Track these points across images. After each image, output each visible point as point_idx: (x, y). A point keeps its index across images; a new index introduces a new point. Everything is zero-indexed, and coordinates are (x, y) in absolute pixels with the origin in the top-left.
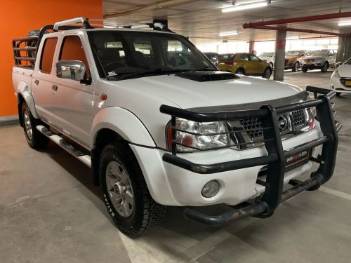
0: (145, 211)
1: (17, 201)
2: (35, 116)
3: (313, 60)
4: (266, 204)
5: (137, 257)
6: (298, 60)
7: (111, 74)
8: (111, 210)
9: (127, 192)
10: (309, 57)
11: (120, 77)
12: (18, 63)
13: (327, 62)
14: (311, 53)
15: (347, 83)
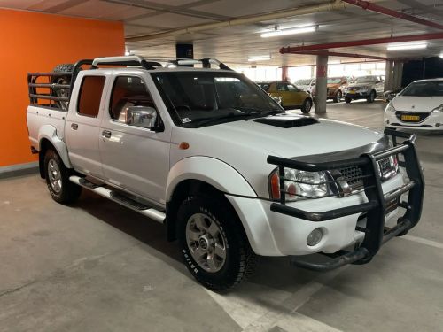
0: (242, 264)
1: (76, 264)
2: (68, 166)
3: (358, 88)
4: (366, 250)
5: (236, 312)
6: (340, 88)
7: (186, 120)
8: (192, 266)
9: (216, 245)
10: (353, 85)
11: (196, 124)
12: (34, 101)
13: (374, 91)
14: (354, 80)
15: (404, 118)
